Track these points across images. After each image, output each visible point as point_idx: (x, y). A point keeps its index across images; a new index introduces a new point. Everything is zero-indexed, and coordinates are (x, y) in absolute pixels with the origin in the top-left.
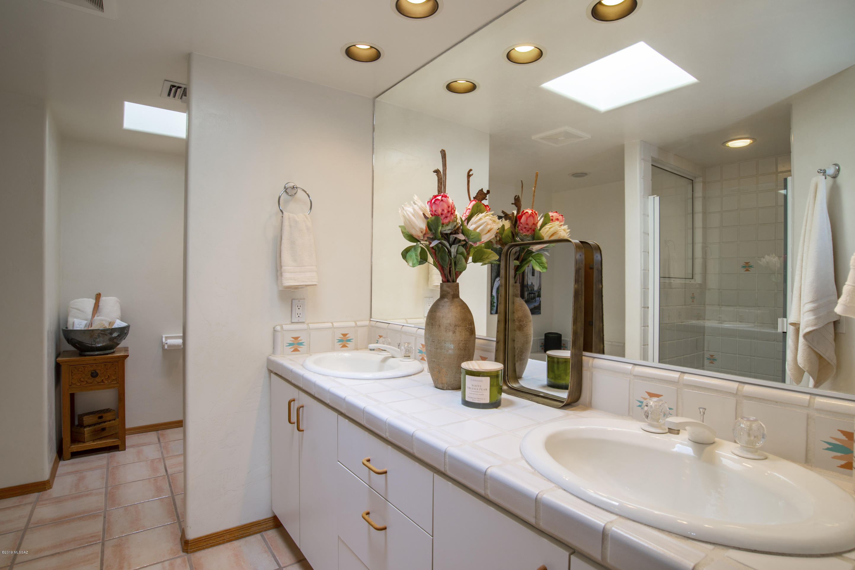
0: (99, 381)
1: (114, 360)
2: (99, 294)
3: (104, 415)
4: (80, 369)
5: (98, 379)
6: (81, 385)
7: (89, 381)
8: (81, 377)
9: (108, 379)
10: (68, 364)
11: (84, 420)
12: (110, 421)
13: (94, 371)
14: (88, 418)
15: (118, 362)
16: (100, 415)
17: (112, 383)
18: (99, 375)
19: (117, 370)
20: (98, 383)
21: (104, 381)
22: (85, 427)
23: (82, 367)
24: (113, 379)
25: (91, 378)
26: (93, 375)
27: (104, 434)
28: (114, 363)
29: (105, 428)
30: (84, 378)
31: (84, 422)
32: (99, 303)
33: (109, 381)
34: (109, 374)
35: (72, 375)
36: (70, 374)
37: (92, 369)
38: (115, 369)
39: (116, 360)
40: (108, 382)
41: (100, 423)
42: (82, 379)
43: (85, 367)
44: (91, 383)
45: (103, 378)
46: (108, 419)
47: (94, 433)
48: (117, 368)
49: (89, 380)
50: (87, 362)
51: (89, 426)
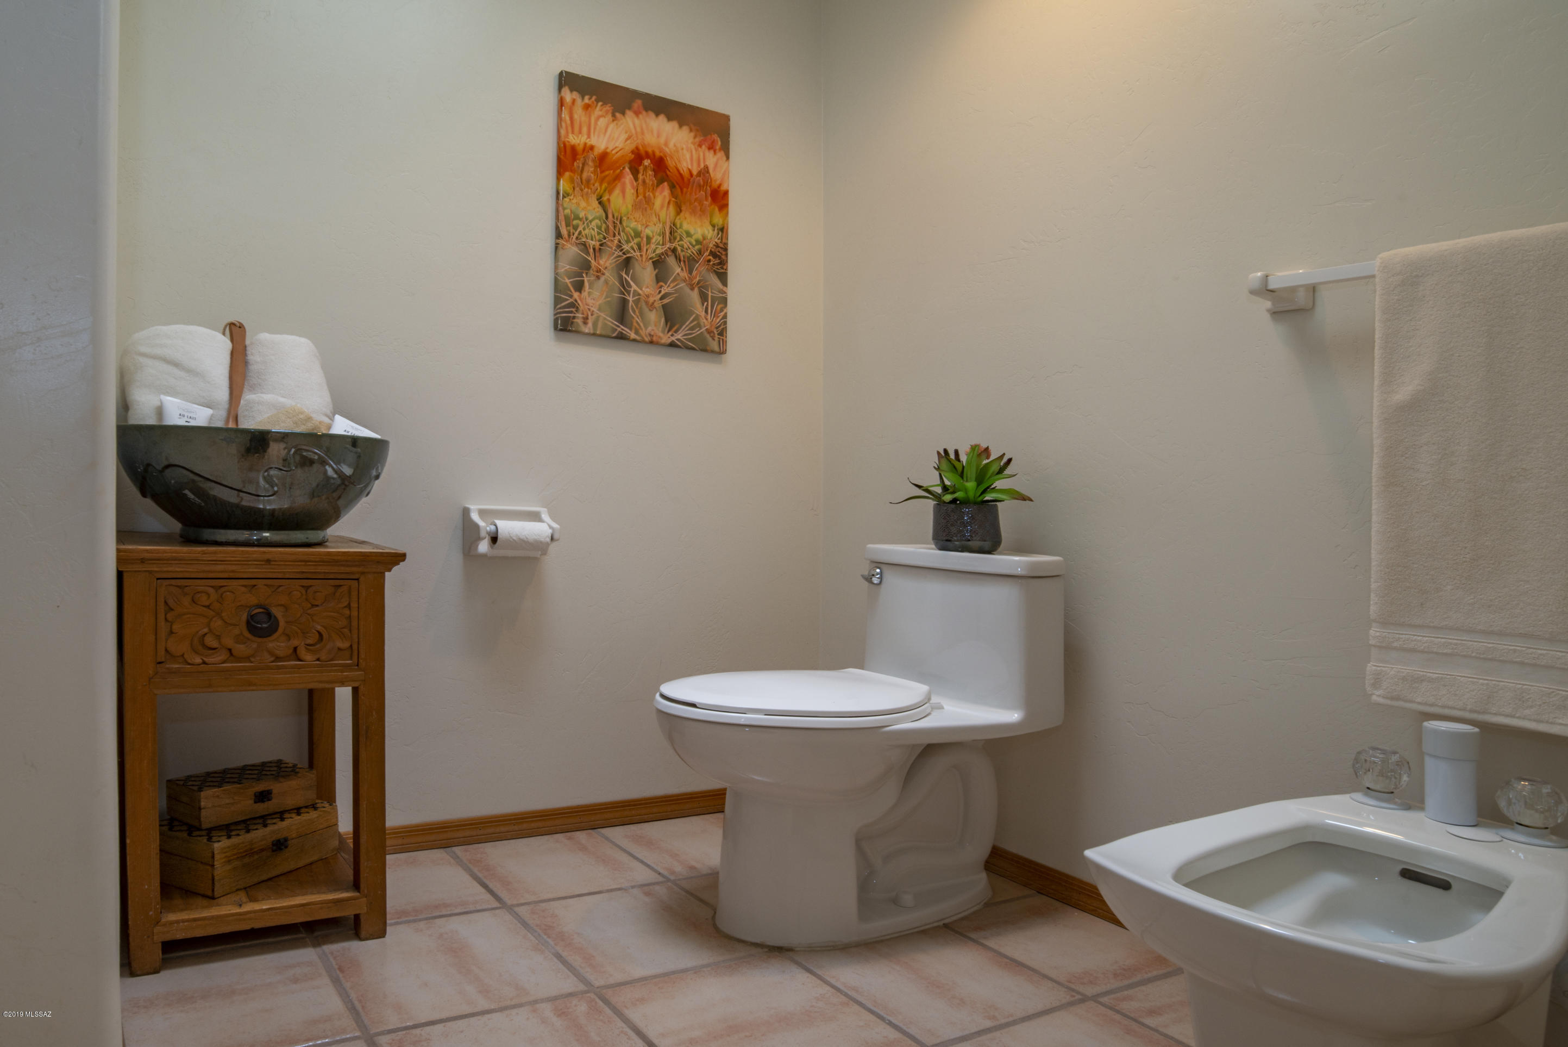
0: (280, 653)
1: (343, 569)
2: (238, 325)
3: (277, 787)
4: (204, 600)
5: (277, 644)
6: (204, 663)
7: (240, 649)
8: (206, 630)
9: (318, 646)
10: (150, 572)
11: (203, 804)
12: (298, 811)
13: (261, 610)
14: (218, 796)
15: (358, 579)
16: (261, 787)
17: (336, 665)
18: (280, 630)
19: (355, 613)
20: (278, 658)
21: (302, 652)
22: (210, 833)
23: (211, 590)
24: (339, 649)
25: (249, 636)
26: (253, 623)
27: (285, 862)
28: (341, 582)
29: (286, 840)
30: (218, 637)
31: (203, 813)
32: (246, 355)
33: (323, 657)
34: (319, 628)
35: (166, 620)
36: (161, 617)
37: (253, 600)
38: (349, 606)
39: (354, 569)
40: (318, 660)
41: (263, 820)
42: (211, 641)
43: (226, 589)
44: (247, 659)
45: (295, 642)
46: (291, 802)
47: (247, 860)
48: (354, 605)
49: (238, 646)
50: (234, 568)
51: (228, 829)
